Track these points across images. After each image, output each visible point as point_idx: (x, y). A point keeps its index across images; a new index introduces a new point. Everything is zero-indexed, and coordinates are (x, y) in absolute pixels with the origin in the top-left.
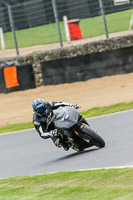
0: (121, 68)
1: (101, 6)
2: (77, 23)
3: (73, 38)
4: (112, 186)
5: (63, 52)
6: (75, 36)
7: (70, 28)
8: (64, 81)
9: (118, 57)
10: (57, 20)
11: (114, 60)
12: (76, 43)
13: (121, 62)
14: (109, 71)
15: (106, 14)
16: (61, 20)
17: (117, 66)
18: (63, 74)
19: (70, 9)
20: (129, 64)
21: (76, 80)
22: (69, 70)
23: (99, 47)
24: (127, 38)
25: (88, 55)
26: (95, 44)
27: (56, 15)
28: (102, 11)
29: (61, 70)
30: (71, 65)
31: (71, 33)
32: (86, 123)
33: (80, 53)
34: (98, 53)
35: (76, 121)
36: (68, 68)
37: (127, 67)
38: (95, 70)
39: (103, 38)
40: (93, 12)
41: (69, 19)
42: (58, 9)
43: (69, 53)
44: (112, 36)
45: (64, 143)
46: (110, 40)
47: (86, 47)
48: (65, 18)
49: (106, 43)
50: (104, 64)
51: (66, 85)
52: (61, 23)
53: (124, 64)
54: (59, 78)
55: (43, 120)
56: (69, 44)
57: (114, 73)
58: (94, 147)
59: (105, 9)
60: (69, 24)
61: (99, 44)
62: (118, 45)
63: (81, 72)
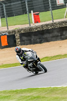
1: (50, 6)
2: (38, 14)
5: (31, 29)
7: (34, 17)
9: (58, 32)
11: (56, 33)
15: (52, 10)
16: (30, 12)
18: (30, 40)
21: (37, 43)
22: (33, 38)
24: (63, 22)
25: (43, 31)
26: (47, 25)
28: (51, 8)
30: (34, 35)
33: (39, 29)
34: (48, 30)
36: (33, 37)
40: (46, 9)
41: (34, 12)
43: (34, 29)
44: (55, 21)
47: (42, 26)
48: (32, 12)
49: (52, 25)
50: (51, 35)
52: (30, 14)
53: (61, 36)
54: (28, 42)
60: (34, 14)
61: (49, 25)
62: (58, 26)
63: (39, 39)
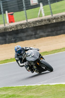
0: (33, 36)
1: (24, 6)
2: (12, 14)
3: (11, 22)
4: (30, 94)
5: (5, 29)
6: (11, 21)
7: (9, 17)
8: (6, 43)
9: (32, 31)
10: (2, 13)
11: (30, 32)
12: (12, 24)
13: (34, 34)
14: (28, 38)
15: (27, 10)
16: (5, 13)
17: (32, 35)
18: (5, 40)
19: (9, 8)
20: (38, 34)
21: (12, 42)
22: (8, 37)
23: (23, 26)
24: (37, 21)
25: (17, 30)
26: (21, 25)
27: (2, 11)
28: (25, 8)
29: (4, 37)
30: (9, 35)
31: (9, 19)
32: (43, 58)
33: (13, 29)
34: (22, 29)
35: (38, 57)
36: (8, 36)
37: (37, 36)
38: (21, 37)
39: (25, 21)
40: (20, 9)
41: (8, 12)
42: (3, 8)
43: (8, 29)
44: (29, 20)
45: (32, 69)
46: (28, 23)
47: (17, 26)
48: (6, 12)
49: (27, 24)
50: (25, 34)
51: (7, 45)
52: (4, 14)
53: (35, 35)
54: (3, 41)
55: (20, 57)
56: (8, 25)
57: (30, 39)
58: (47, 71)
59: (26, 7)
60: (8, 15)
61: (23, 24)
62: (32, 25)
63: (14, 38)
